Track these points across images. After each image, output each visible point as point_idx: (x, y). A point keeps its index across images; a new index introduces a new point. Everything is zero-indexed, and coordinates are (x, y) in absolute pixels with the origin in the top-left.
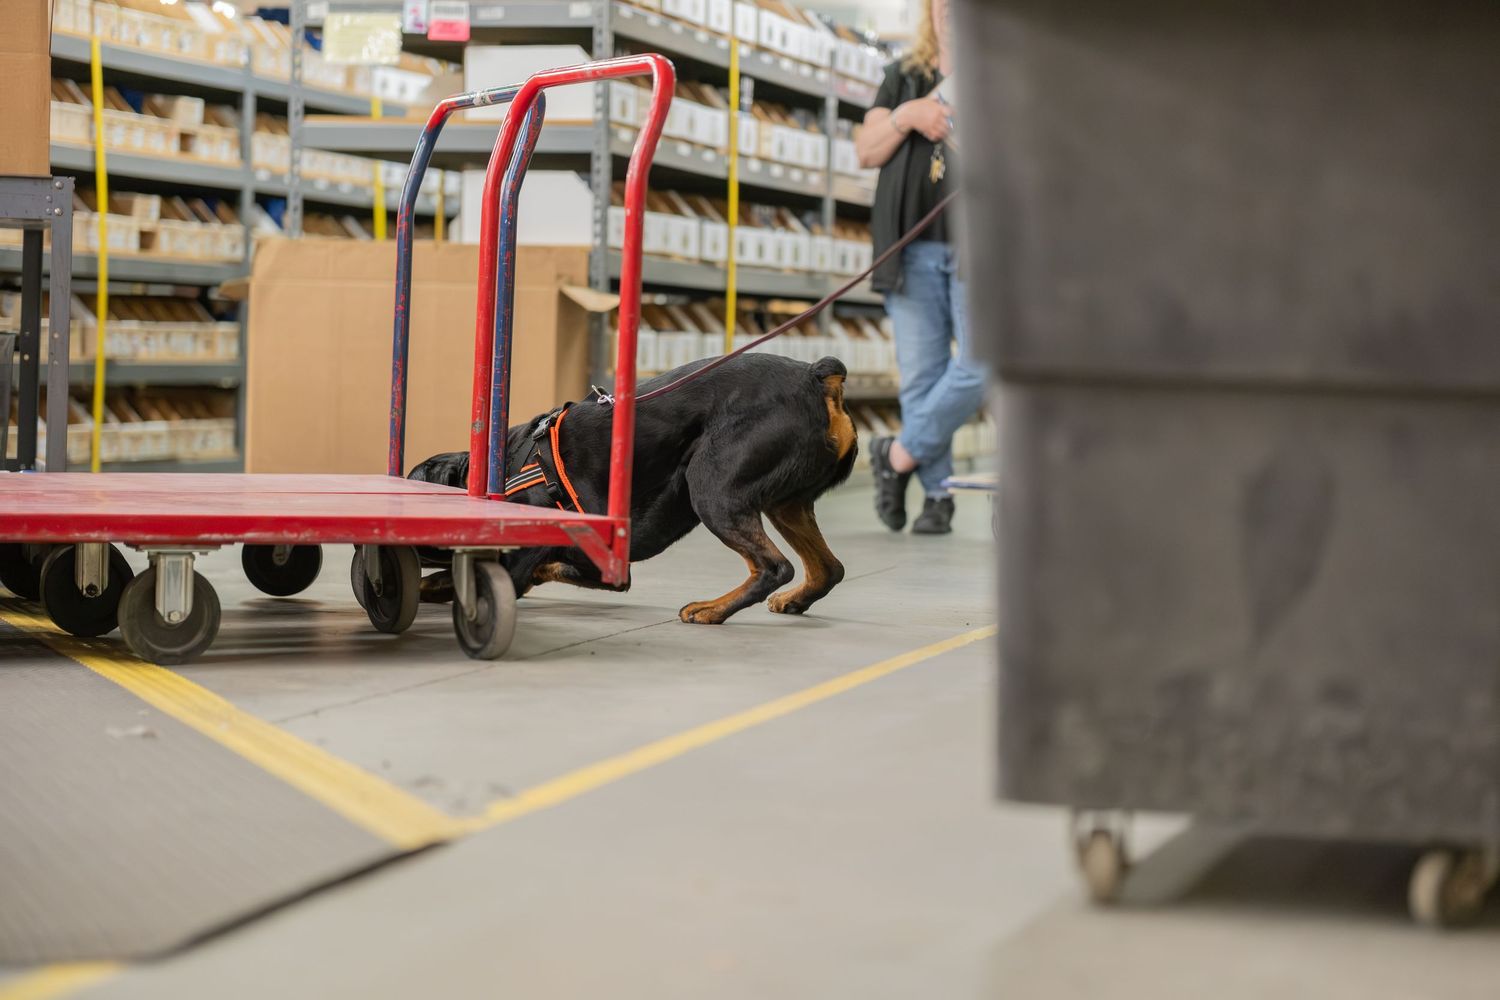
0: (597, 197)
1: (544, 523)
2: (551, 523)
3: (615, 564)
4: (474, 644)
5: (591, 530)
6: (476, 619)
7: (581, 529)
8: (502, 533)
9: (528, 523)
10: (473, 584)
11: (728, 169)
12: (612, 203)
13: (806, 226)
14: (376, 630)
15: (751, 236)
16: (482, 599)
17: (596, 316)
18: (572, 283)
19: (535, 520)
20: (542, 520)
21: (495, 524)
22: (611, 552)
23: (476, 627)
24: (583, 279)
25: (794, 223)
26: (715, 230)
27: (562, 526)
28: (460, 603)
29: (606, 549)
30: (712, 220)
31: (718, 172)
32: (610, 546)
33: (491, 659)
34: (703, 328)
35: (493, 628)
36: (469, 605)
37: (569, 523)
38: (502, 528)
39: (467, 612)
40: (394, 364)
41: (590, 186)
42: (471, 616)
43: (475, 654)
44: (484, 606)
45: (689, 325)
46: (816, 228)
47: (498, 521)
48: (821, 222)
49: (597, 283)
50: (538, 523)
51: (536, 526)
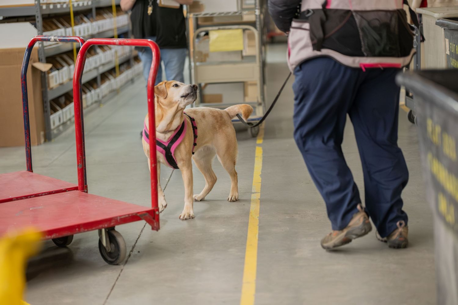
0: (39, 31)
1: (132, 215)
2: (134, 214)
3: (156, 224)
4: (110, 259)
5: (148, 215)
6: (111, 251)
7: (144, 215)
8: (119, 221)
9: (127, 216)
10: (108, 239)
11: (70, 8)
12: (44, 31)
13: (88, 19)
14: (57, 246)
15: (77, 28)
16: (112, 244)
17: (44, 72)
18: (34, 62)
19: (129, 215)
20: (131, 214)
21: (116, 219)
22: (154, 221)
23: (110, 254)
24: (37, 60)
25: (85, 19)
26: (69, 30)
27: (138, 215)
28: (103, 245)
29: (152, 219)
30: (67, 27)
31: (67, 10)
32: (154, 218)
33: (117, 265)
34: (69, 65)
35: (119, 255)
36: (107, 246)
37: (140, 213)
38: (119, 219)
39: (107, 249)
40: (25, 131)
41: (36, 27)
42: (109, 250)
43: (111, 263)
44: (113, 246)
45: (64, 64)
46: (91, 19)
47: (117, 217)
48: (92, 16)
49: (42, 60)
50: (130, 215)
51: (130, 217)
